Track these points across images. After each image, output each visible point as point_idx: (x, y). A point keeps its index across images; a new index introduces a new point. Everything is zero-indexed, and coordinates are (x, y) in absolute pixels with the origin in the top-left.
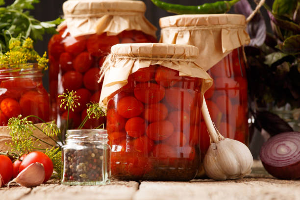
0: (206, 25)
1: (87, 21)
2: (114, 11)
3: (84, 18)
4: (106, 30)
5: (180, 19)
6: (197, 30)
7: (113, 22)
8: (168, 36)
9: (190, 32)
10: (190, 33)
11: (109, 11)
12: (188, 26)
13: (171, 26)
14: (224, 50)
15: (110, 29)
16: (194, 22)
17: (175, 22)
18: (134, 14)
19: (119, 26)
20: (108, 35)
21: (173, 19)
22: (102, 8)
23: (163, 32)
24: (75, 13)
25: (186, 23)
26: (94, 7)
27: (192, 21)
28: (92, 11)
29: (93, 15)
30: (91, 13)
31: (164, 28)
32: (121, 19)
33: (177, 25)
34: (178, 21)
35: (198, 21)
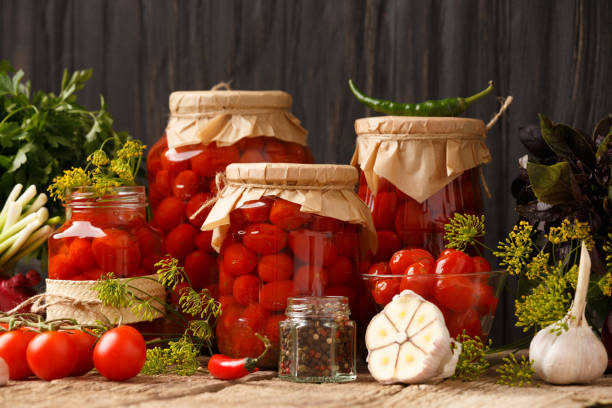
0: (423, 133)
1: (194, 124)
2: (232, 108)
3: (190, 118)
4: (216, 138)
5: (384, 123)
6: (408, 140)
7: (231, 125)
8: (366, 147)
9: (399, 142)
10: (399, 145)
11: (224, 108)
12: (395, 133)
13: (371, 132)
14: (449, 172)
15: (222, 136)
16: (405, 127)
17: (377, 126)
18: (265, 111)
19: (238, 131)
20: (218, 145)
21: (373, 122)
22: (214, 104)
23: (360, 140)
24: (180, 110)
25: (393, 129)
26: (203, 103)
27: (402, 126)
28: (200, 109)
29: (203, 114)
30: (200, 111)
31: (362, 134)
32: (243, 120)
33: (379, 130)
34: (380, 125)
35: (411, 125)
